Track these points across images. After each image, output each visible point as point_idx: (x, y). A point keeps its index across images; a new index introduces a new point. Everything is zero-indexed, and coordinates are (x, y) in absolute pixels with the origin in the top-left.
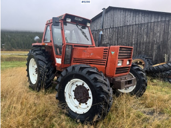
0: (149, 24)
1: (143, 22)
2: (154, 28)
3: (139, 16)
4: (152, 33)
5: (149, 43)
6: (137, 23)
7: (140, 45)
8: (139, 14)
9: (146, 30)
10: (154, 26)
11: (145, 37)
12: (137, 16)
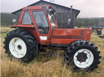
0: (65, 14)
1: (61, 12)
2: (67, 16)
3: (59, 9)
4: (66, 19)
5: (65, 23)
6: (58, 12)
7: (60, 24)
8: (59, 8)
9: (63, 17)
10: (67, 15)
11: (63, 20)
12: (58, 8)
